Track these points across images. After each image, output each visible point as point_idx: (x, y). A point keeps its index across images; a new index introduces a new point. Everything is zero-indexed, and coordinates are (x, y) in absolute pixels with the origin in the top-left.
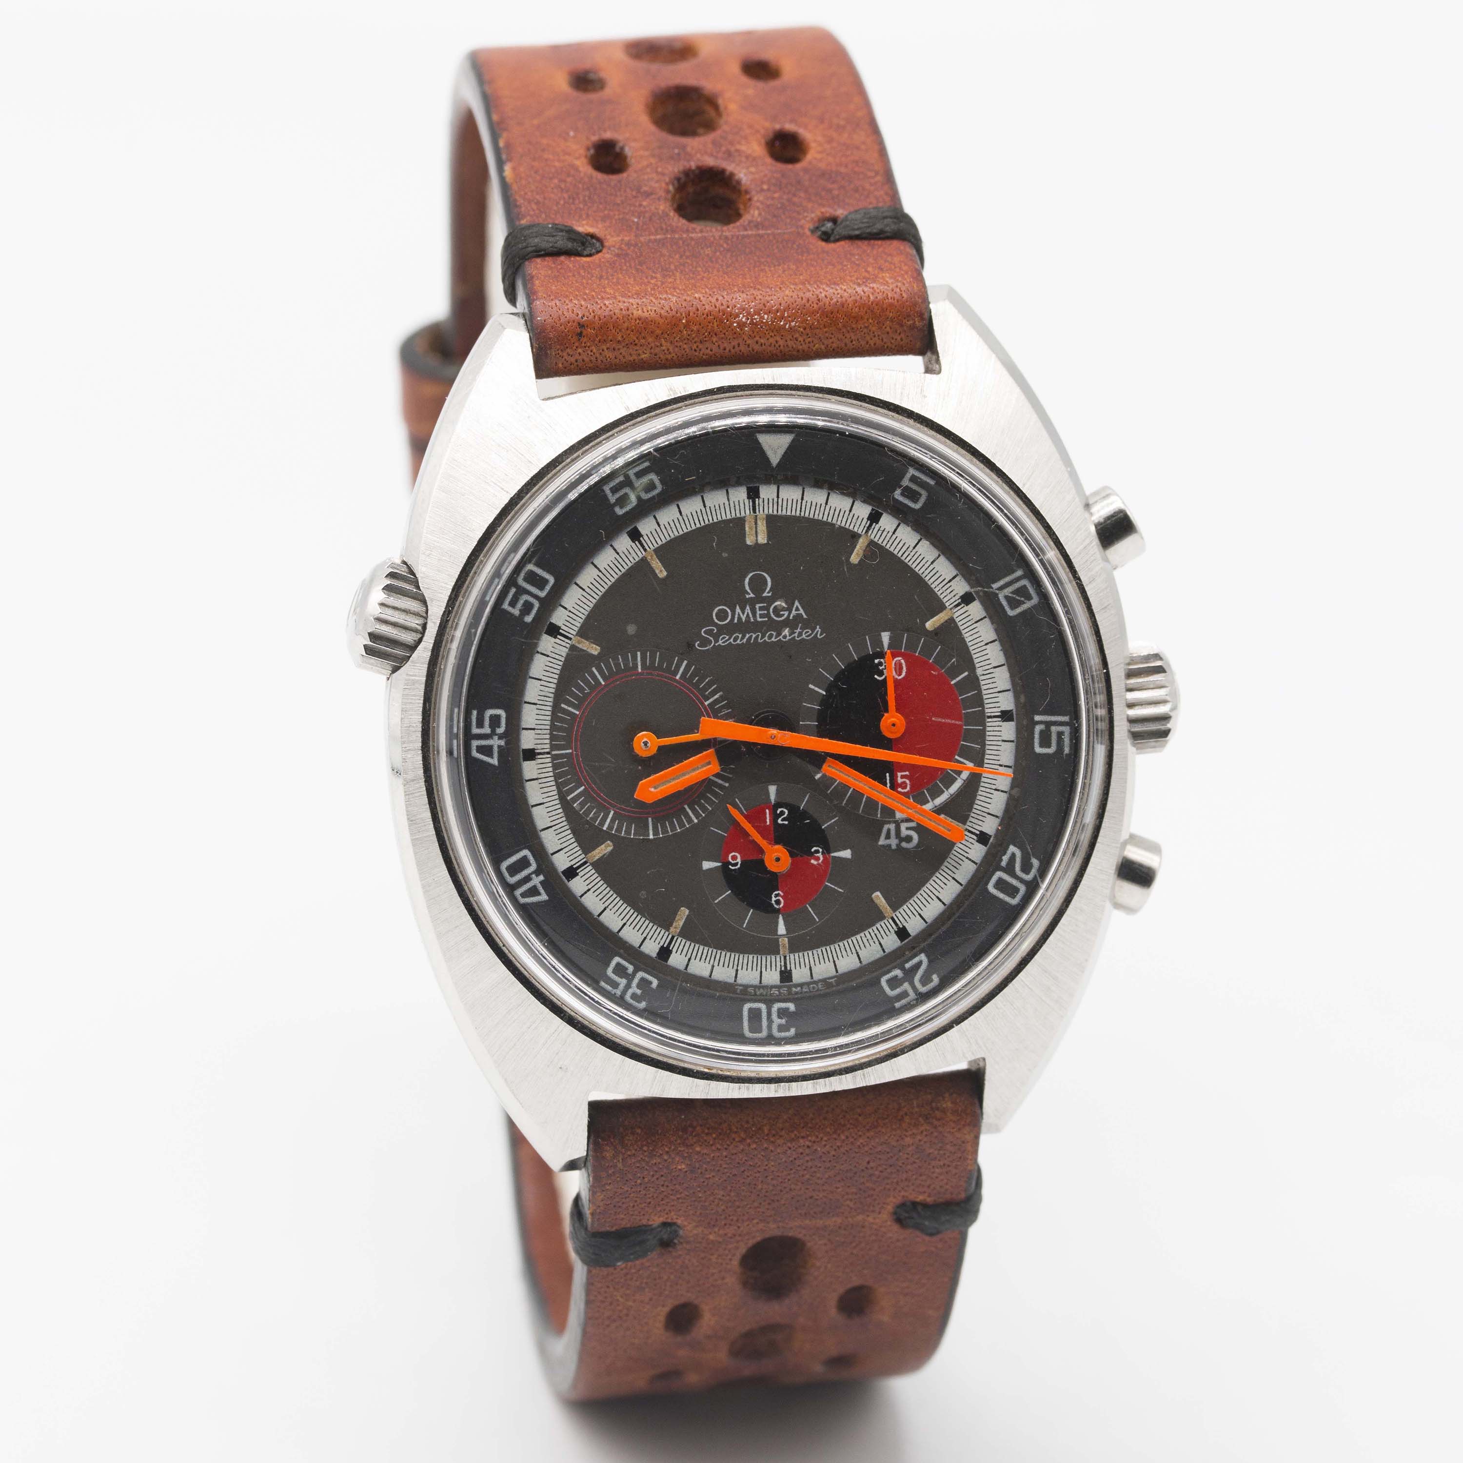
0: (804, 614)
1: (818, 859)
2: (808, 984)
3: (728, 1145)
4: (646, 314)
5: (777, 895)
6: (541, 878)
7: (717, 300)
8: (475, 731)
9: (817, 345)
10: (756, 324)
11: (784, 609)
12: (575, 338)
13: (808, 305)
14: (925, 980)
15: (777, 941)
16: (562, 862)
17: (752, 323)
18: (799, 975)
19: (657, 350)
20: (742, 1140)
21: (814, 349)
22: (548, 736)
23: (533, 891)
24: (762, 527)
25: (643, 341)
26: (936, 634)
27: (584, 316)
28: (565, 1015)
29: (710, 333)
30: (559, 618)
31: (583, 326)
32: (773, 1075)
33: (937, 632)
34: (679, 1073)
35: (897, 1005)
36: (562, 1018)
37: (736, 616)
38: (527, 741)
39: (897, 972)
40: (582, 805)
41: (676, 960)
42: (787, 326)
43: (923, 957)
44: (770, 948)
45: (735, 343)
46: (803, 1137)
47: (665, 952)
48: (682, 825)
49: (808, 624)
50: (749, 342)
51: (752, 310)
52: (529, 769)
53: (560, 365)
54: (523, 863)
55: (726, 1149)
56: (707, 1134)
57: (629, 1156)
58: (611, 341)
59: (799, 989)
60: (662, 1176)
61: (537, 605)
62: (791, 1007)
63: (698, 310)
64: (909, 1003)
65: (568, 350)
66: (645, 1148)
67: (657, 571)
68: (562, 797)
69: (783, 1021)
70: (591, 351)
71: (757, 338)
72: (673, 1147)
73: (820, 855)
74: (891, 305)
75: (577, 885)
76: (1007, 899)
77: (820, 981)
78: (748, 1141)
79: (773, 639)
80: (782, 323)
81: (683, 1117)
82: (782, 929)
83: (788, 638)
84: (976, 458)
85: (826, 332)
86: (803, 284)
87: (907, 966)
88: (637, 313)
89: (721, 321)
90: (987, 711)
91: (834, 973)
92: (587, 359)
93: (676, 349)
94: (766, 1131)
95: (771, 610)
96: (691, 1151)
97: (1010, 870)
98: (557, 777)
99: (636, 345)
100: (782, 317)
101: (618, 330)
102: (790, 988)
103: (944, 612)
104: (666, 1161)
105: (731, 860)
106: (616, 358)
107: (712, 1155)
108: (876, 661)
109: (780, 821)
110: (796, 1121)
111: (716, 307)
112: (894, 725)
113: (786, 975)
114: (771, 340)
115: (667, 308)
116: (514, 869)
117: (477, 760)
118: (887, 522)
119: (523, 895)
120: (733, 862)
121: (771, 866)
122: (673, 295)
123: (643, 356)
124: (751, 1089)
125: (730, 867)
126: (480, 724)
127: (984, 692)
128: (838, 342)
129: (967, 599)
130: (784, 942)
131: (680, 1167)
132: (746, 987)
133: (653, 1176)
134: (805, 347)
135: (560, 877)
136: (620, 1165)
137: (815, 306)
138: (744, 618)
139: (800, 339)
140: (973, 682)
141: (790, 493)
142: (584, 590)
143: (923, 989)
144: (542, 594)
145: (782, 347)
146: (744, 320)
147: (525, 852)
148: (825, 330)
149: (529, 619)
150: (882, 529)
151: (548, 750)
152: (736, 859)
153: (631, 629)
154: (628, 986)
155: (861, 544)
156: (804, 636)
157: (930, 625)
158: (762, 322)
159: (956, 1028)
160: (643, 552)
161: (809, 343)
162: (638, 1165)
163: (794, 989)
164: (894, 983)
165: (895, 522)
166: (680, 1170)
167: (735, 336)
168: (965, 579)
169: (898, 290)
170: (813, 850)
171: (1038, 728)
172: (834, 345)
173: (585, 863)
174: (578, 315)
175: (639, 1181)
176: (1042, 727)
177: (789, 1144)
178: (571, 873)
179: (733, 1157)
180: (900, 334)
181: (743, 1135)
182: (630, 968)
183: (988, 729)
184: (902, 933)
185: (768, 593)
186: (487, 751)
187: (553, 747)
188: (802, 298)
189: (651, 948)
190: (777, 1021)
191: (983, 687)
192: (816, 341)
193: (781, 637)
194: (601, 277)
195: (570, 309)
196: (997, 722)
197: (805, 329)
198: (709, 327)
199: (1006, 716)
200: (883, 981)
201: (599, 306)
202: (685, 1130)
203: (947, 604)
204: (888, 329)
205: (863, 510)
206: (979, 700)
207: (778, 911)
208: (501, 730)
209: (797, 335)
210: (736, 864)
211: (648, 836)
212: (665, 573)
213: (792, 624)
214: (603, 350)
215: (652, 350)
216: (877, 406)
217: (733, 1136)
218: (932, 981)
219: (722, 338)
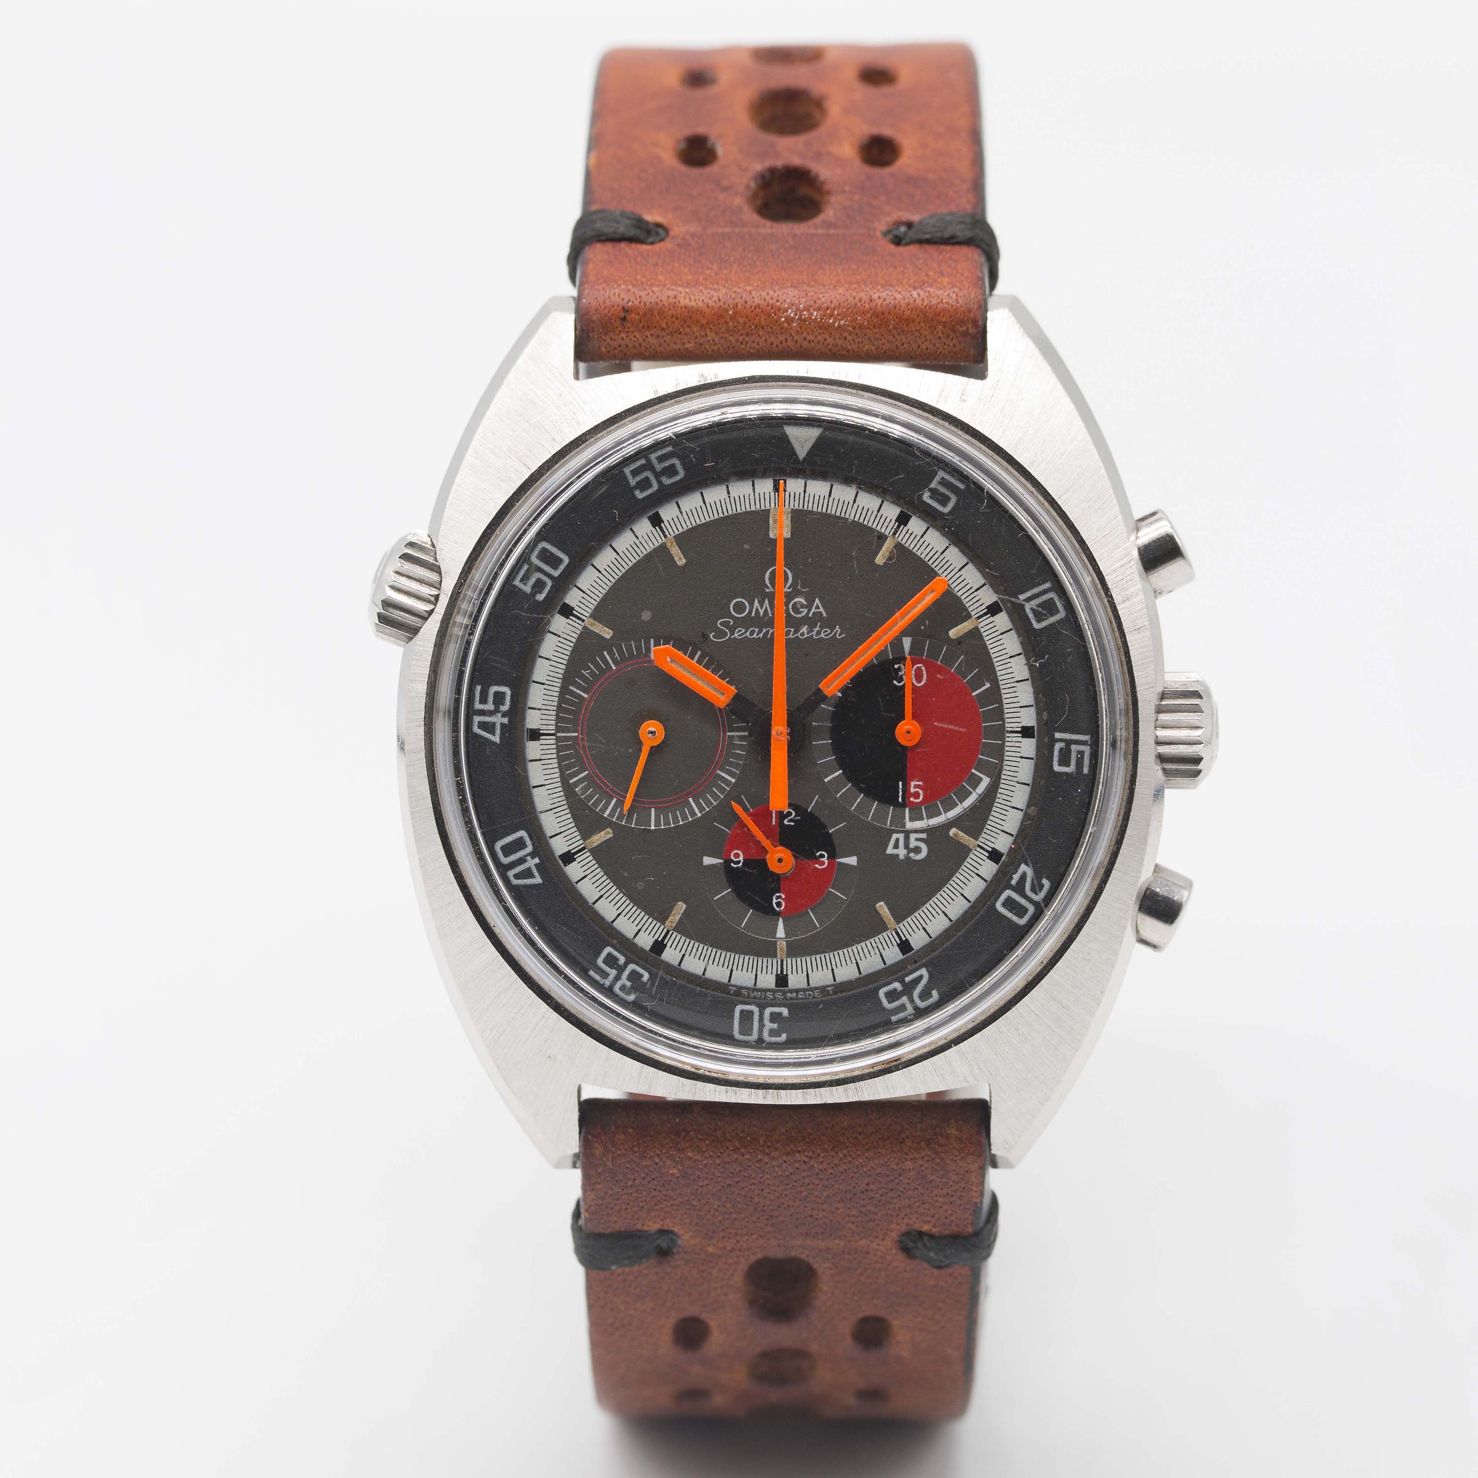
0: (824, 613)
1: (823, 863)
2: (804, 990)
3: (721, 1153)
4: (693, 303)
5: (778, 897)
6: (537, 860)
7: (768, 294)
8: (478, 706)
9: (866, 347)
10: (805, 320)
11: (802, 606)
12: (618, 323)
13: (859, 304)
14: (925, 995)
15: (775, 943)
16: (559, 846)
17: (800, 319)
18: (795, 981)
19: (702, 340)
20: (736, 1149)
21: (864, 349)
22: (554, 718)
23: (528, 874)
24: (787, 522)
25: (687, 330)
26: (960, 643)
27: (630, 301)
28: (552, 1001)
29: (756, 326)
30: (572, 598)
31: (628, 311)
32: (761, 1081)
33: (959, 641)
34: (665, 1071)
35: (894, 1018)
36: (548, 1004)
37: (754, 610)
38: (533, 721)
39: (897, 985)
40: (585, 790)
41: (670, 955)
42: (836, 325)
43: (923, 972)
44: (767, 950)
45: (782, 338)
46: (799, 1152)
47: (659, 947)
48: (684, 818)
49: (829, 623)
50: (796, 338)
51: (801, 306)
52: (533, 749)
53: (604, 350)
54: (519, 844)
55: (719, 1157)
56: (700, 1140)
57: (619, 1155)
58: (655, 327)
59: (794, 994)
60: (653, 1179)
61: (549, 583)
62: (785, 1011)
63: (746, 302)
64: (906, 1018)
65: (611, 334)
66: (636, 1149)
67: (676, 559)
68: (564, 780)
69: (775, 1026)
70: (635, 337)
71: (805, 334)
72: (664, 1151)
73: (825, 860)
74: (944, 310)
75: (573, 871)
76: (1015, 918)
77: (816, 988)
78: (743, 1150)
79: (790, 636)
80: (831, 321)
81: (678, 1120)
82: (781, 932)
83: (806, 636)
84: (1011, 466)
85: (876, 333)
86: (858, 283)
87: (908, 979)
88: (684, 302)
89: (769, 315)
90: (1007, 725)
91: (832, 982)
92: (630, 345)
93: (722, 341)
94: (762, 1142)
95: (790, 606)
96: (683, 1156)
97: (1019, 889)
98: (560, 759)
99: (680, 333)
100: (831, 315)
101: (662, 317)
102: (784, 993)
103: (969, 621)
104: (657, 1164)
105: (732, 858)
106: (660, 346)
107: (705, 1162)
108: (896, 666)
109: (786, 822)
110: (793, 1135)
111: (765, 300)
112: (909, 732)
113: (782, 980)
114: (819, 338)
115: (715, 299)
116: (508, 850)
117: (477, 735)
118: (916, 525)
119: (517, 876)
120: (735, 860)
121: (774, 867)
122: (724, 287)
123: (688, 345)
124: (738, 1093)
125: (732, 864)
126: (484, 700)
127: (1006, 706)
128: (889, 345)
129: (993, 610)
130: (782, 945)
131: (671, 1172)
132: (740, 988)
133: (644, 1178)
134: (855, 347)
135: (556, 860)
136: (609, 1164)
137: (867, 306)
138: (761, 612)
139: (849, 338)
140: (995, 694)
141: (818, 488)
142: (600, 572)
143: (922, 1005)
144: (556, 573)
145: (831, 346)
146: (792, 315)
147: (522, 833)
148: (876, 330)
149: (540, 597)
150: (910, 532)
151: (553, 732)
152: (739, 857)
153: (646, 615)
154: (618, 978)
155: (888, 545)
156: (822, 635)
157: (953, 633)
158: (811, 318)
159: (954, 1049)
160: (663, 539)
161: (859, 343)
162: (628, 1166)
163: (789, 995)
164: (892, 996)
165: (924, 526)
166: (672, 1174)
167: (783, 331)
168: (993, 588)
169: (955, 295)
170: (818, 854)
171: (1058, 746)
172: (885, 347)
173: (584, 849)
174: (623, 299)
175: (630, 1183)
176: (1062, 745)
177: (784, 1158)
178: (568, 858)
179: (727, 1166)
180: (952, 339)
181: (737, 1144)
182: (622, 960)
183: (1007, 744)
184: (905, 946)
185: (789, 588)
186: (489, 727)
187: (558, 729)
188: (854, 298)
189: (645, 941)
190: (769, 1025)
191: (1005, 701)
192: (866, 342)
193: (799, 634)
194: (657, 265)
195: (617, 294)
196: (1017, 738)
197: (854, 328)
198: (757, 320)
199: (1026, 732)
200: (882, 993)
201: (647, 293)
202: (678, 1134)
203: (973, 613)
204: (940, 334)
205: (892, 511)
206: (999, 714)
207: (778, 914)
208: (505, 708)
209: (846, 334)
210: (739, 862)
211: (650, 826)
212: (684, 561)
213: (811, 622)
214: (647, 337)
215: (697, 340)
216: (911, 406)
217: (728, 1144)
218: (931, 996)
219: (769, 332)
